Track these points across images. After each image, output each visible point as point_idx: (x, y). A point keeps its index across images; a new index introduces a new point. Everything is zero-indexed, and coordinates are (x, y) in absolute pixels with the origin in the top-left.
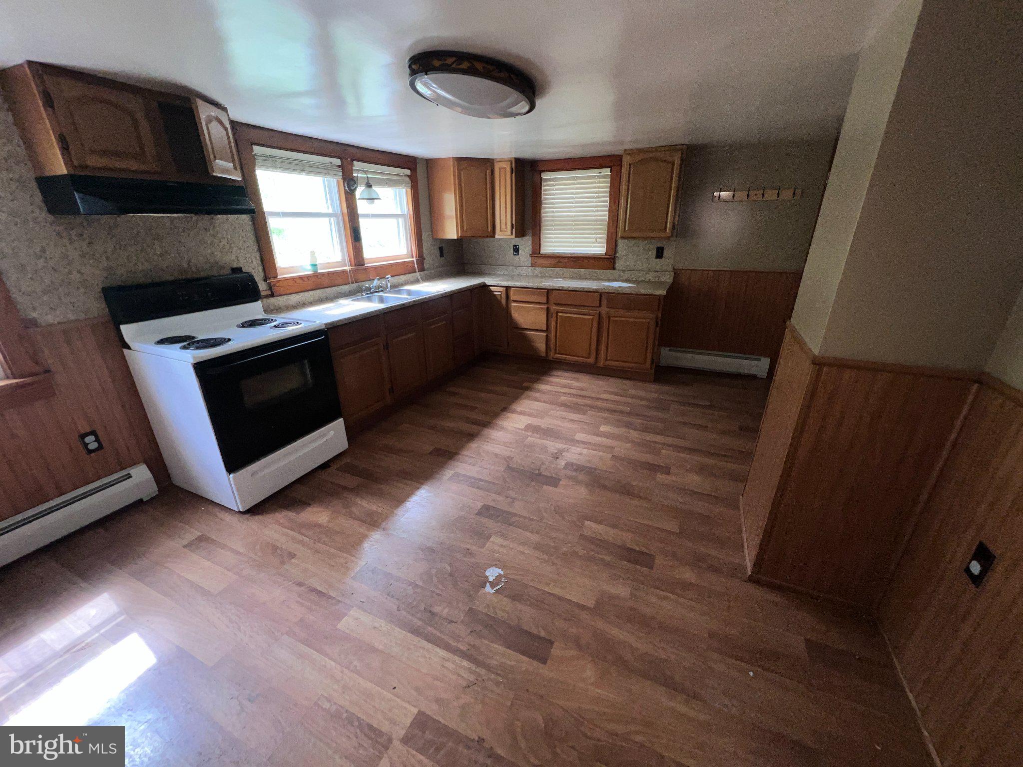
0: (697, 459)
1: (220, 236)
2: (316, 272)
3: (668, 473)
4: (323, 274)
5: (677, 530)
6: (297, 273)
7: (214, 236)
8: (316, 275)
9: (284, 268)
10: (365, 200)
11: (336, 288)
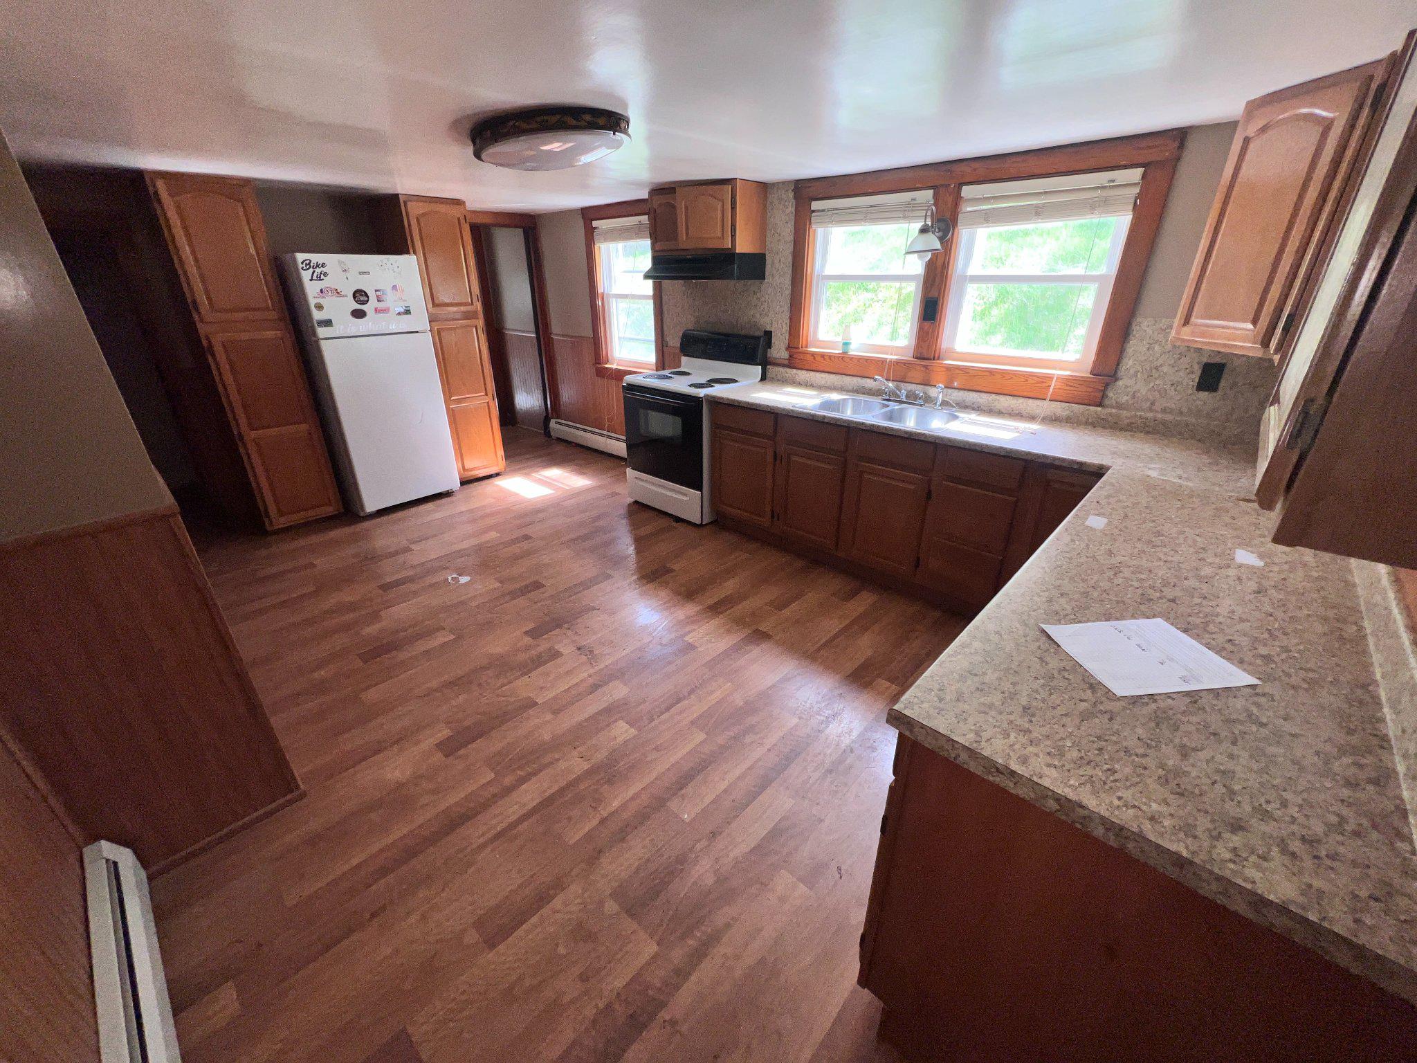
0: (424, 816)
1: (763, 299)
2: (845, 353)
3: (440, 746)
4: (852, 358)
5: (363, 695)
6: (832, 349)
7: (758, 299)
8: (844, 357)
9: (824, 341)
10: (916, 255)
11: (859, 379)
